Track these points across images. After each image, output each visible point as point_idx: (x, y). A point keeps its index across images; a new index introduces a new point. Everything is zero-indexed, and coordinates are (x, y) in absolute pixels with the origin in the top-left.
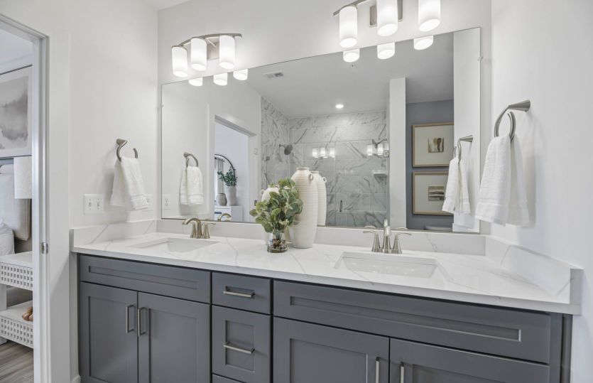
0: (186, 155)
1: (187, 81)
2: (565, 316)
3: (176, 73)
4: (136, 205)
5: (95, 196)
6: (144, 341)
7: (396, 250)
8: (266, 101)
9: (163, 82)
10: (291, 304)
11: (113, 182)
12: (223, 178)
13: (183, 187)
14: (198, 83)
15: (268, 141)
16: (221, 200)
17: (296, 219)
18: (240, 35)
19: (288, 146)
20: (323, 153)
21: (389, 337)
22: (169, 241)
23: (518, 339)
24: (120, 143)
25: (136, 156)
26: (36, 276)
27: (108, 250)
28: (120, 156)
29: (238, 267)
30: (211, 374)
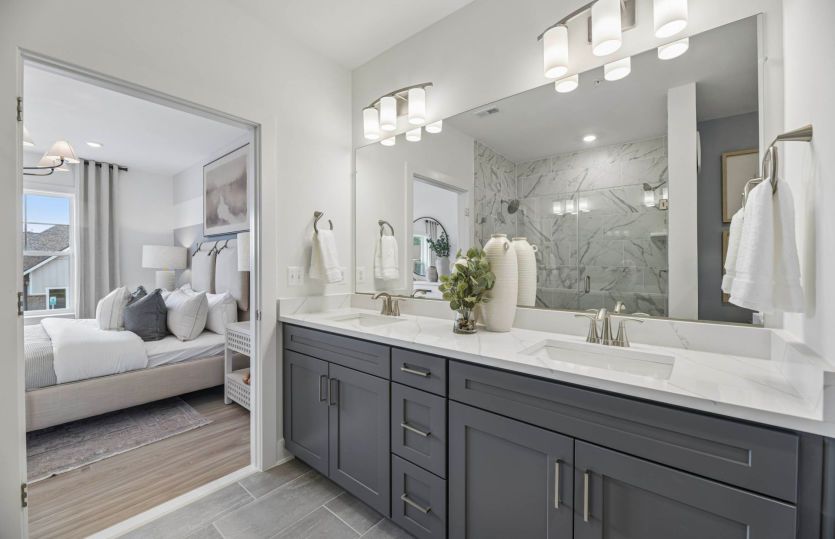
0: (381, 223)
1: (379, 142)
2: (827, 441)
3: (366, 136)
4: (330, 277)
5: (296, 269)
6: (334, 410)
7: (619, 342)
8: (480, 145)
9: (357, 146)
10: (467, 387)
11: (311, 254)
12: (434, 247)
13: (377, 259)
14: (390, 142)
15: (485, 197)
16: (431, 274)
17: (488, 296)
18: (430, 84)
19: (512, 202)
20: (570, 207)
21: (575, 438)
22: (360, 317)
23: (747, 462)
24: (317, 215)
25: (331, 228)
26: (252, 343)
27: (306, 320)
28: (318, 228)
29: (414, 343)
30: (391, 453)
